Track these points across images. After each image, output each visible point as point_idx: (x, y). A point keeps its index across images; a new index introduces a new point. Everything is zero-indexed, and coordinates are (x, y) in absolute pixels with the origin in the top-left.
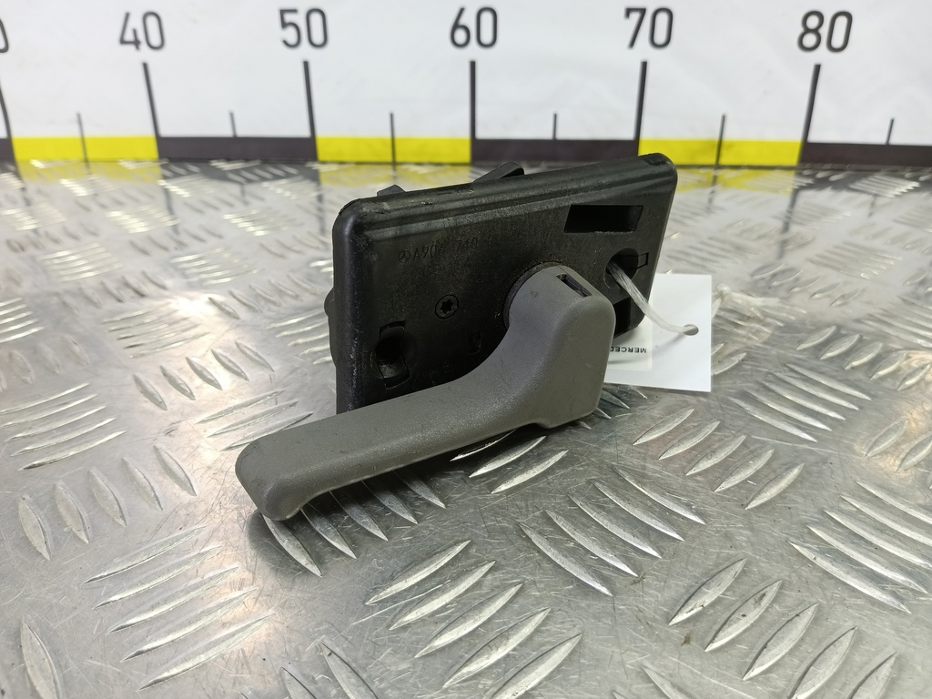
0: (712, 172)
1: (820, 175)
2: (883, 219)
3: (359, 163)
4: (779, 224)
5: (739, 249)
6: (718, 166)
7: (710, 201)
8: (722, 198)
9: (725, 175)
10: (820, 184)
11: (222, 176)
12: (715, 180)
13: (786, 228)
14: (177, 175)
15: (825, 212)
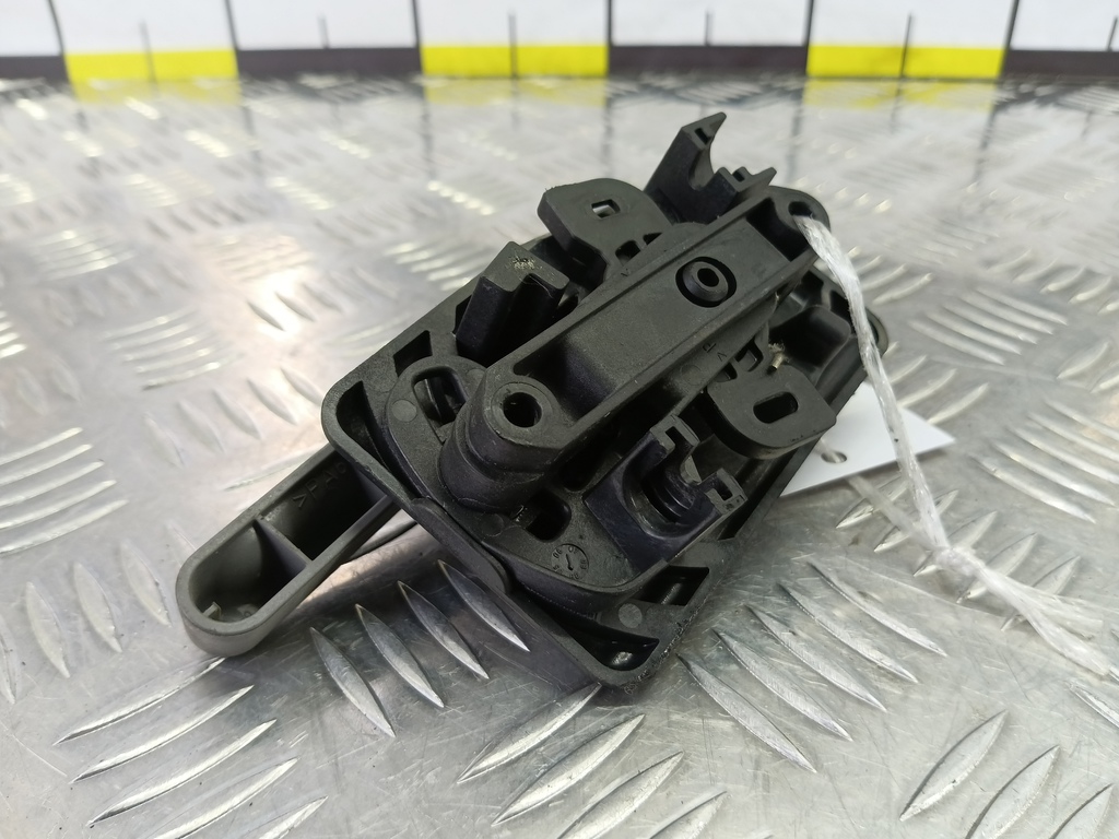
0: (894, 86)
1: (1025, 88)
2: (1098, 137)
3: (474, 77)
4: (976, 142)
5: (927, 169)
6: (903, 77)
7: (893, 116)
8: (908, 113)
9: (912, 88)
10: (1023, 98)
11: (312, 94)
12: (899, 93)
13: (984, 145)
14: (259, 94)
15: (1028, 129)
